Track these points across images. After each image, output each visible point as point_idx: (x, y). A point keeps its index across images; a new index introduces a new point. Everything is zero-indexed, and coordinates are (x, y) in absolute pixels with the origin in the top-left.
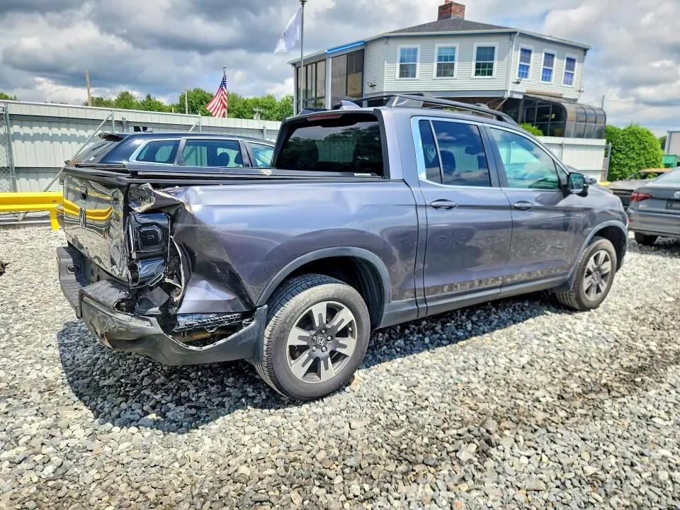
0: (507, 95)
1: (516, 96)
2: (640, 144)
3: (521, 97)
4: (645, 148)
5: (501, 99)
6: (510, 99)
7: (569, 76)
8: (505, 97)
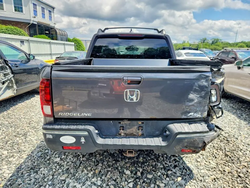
0: (31, 22)
1: (35, 23)
2: (79, 44)
3: (36, 23)
4: (80, 46)
5: (29, 24)
6: (33, 24)
7: (50, 18)
8: (31, 23)
